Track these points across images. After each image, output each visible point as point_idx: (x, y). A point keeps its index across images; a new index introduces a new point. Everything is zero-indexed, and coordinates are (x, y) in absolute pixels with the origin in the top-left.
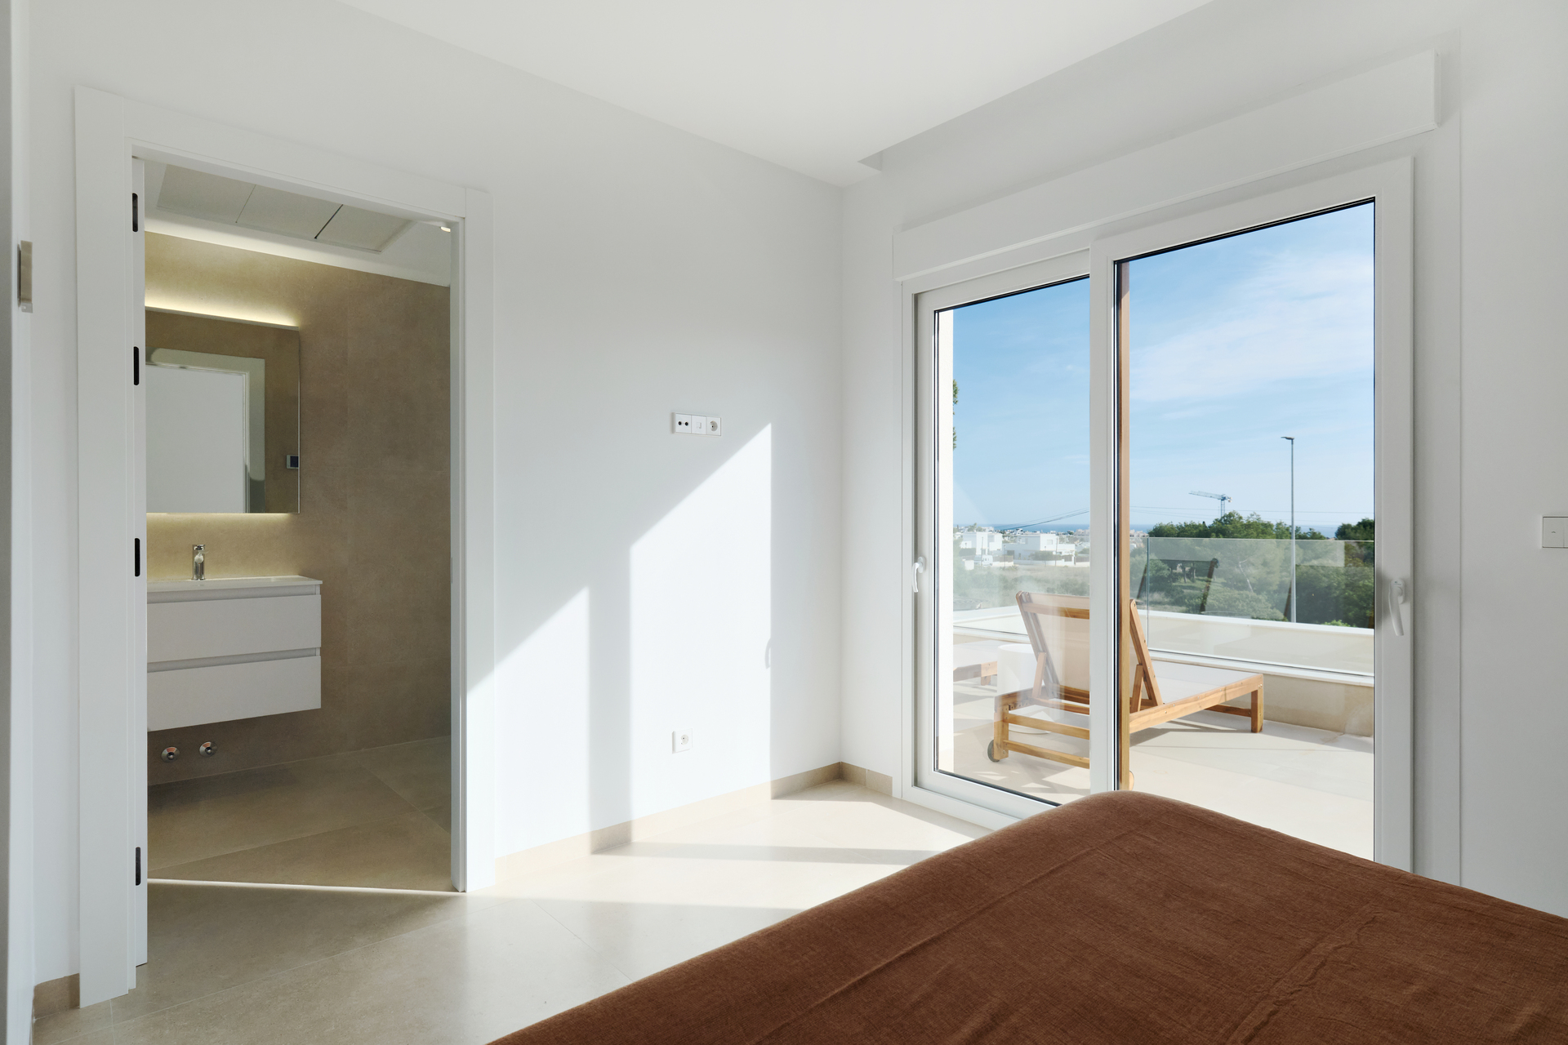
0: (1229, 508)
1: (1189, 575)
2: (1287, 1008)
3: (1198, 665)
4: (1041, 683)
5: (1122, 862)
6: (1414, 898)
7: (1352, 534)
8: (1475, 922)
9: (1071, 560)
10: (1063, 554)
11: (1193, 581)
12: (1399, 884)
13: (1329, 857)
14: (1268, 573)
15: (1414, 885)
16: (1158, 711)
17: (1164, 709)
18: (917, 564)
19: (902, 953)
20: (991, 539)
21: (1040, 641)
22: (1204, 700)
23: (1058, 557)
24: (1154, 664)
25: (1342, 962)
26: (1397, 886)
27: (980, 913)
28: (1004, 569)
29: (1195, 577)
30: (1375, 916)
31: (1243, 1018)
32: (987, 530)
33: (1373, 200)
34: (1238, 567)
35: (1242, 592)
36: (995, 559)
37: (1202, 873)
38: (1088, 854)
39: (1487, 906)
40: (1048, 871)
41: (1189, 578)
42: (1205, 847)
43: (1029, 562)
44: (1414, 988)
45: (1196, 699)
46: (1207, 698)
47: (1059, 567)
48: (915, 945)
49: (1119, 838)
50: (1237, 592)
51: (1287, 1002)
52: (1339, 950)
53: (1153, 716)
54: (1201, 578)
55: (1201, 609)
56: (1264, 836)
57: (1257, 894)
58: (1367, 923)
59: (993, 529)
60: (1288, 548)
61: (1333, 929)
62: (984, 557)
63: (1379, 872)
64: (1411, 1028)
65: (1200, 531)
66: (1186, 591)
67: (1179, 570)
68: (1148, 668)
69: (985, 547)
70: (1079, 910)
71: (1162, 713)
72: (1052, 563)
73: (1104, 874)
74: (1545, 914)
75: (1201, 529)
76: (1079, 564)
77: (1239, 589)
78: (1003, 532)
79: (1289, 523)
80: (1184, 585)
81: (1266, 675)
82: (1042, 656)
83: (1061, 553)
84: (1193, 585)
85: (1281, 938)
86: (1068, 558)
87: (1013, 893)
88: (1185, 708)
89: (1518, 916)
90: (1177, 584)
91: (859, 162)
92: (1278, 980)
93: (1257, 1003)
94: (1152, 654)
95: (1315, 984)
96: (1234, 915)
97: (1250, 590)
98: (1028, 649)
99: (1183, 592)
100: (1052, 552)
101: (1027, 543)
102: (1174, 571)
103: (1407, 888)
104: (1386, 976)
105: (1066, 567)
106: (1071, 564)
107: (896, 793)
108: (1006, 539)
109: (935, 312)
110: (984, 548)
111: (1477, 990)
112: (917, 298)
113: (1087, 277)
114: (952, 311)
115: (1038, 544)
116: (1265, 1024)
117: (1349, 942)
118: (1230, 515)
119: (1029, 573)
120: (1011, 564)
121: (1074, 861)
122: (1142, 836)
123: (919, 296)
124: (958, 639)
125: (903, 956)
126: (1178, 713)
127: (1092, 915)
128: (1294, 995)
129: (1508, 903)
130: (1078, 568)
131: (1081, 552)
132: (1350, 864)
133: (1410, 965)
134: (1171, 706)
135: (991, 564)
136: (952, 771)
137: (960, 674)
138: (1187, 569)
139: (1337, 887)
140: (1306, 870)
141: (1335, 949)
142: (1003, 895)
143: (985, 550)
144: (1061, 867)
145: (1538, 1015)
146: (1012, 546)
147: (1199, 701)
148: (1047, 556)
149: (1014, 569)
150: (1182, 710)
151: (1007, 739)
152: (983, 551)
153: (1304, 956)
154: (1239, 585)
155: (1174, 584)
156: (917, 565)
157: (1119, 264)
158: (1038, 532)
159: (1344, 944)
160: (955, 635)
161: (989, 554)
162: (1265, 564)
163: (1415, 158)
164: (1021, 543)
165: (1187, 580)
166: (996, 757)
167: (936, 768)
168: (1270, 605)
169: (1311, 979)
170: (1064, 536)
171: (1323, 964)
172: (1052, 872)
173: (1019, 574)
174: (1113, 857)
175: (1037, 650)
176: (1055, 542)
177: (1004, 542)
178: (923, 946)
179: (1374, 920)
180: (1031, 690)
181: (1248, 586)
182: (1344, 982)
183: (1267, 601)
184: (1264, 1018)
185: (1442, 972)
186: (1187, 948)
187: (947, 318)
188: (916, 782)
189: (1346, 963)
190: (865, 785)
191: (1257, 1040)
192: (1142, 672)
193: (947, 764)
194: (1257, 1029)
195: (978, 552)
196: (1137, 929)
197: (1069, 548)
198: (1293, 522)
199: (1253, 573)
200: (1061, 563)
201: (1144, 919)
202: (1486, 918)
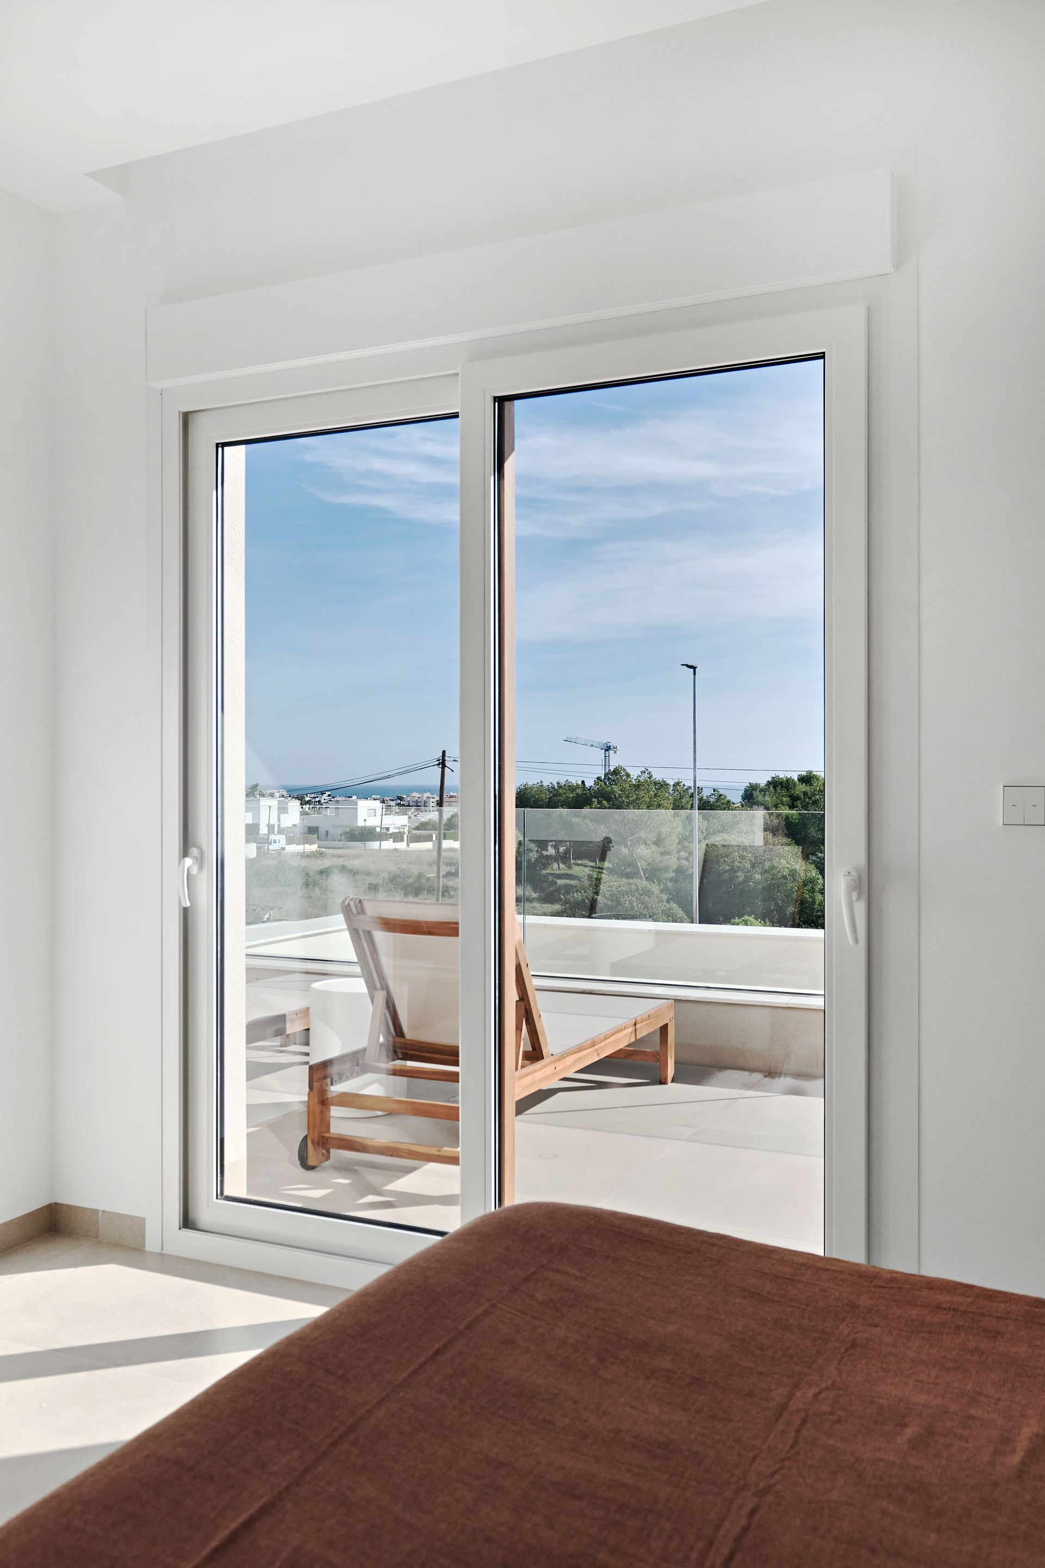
0: (615, 762)
1: (564, 858)
2: (770, 1498)
3: (591, 993)
4: (379, 1038)
5: (534, 1318)
6: (893, 1304)
7: (760, 798)
8: (961, 1323)
9: (402, 840)
10: (392, 830)
11: (570, 867)
12: (875, 1286)
13: (793, 1263)
14: (662, 854)
15: (892, 1285)
16: (545, 1066)
17: (553, 1062)
18: (186, 859)
19: (214, 1544)
20: (282, 810)
21: (377, 972)
22: (603, 1044)
23: (385, 835)
24: (539, 995)
25: (825, 1413)
26: (873, 1290)
27: (335, 1444)
28: (304, 855)
29: (572, 861)
30: (854, 1339)
31: (718, 1527)
32: (277, 795)
33: (822, 356)
34: (626, 846)
35: (631, 881)
36: (290, 841)
37: (643, 1315)
38: (486, 1313)
39: (970, 1300)
40: (431, 1353)
41: (564, 863)
42: (643, 1273)
43: (341, 844)
44: (909, 1432)
45: (593, 1044)
46: (607, 1041)
47: (385, 850)
48: (233, 1526)
49: (526, 1280)
50: (625, 881)
51: (769, 1489)
52: (820, 1397)
53: (539, 1075)
54: (579, 862)
55: (590, 910)
56: (713, 1245)
57: (715, 1334)
58: (847, 1350)
59: (285, 793)
60: (689, 819)
61: (810, 1367)
62: (272, 837)
63: (852, 1275)
64: (912, 1491)
65: (578, 794)
66: (560, 882)
67: (551, 851)
68: (532, 1004)
69: (274, 821)
70: (482, 1408)
71: (550, 1069)
72: (375, 845)
73: (512, 1342)
74: (1026, 1297)
75: (579, 791)
76: (415, 846)
77: (628, 876)
78: (300, 798)
79: (689, 783)
80: (557, 872)
81: (677, 1001)
82: (381, 996)
83: (388, 829)
84: (570, 872)
85: (750, 1394)
86: (398, 837)
87: (382, 1400)
88: (580, 1059)
89: (1002, 1305)
90: (548, 871)
91: (86, 174)
92: (754, 1459)
93: (733, 1500)
94: (537, 982)
95: (798, 1453)
96: (689, 1372)
97: (641, 878)
98: (359, 986)
99: (556, 883)
100: (375, 828)
101: (337, 815)
102: (545, 853)
103: (885, 1290)
104: (876, 1422)
105: (395, 850)
106: (402, 846)
107: (152, 1244)
108: (306, 807)
109: (217, 445)
110: (271, 822)
111: (974, 1418)
112: (186, 418)
113: (456, 416)
114: (243, 446)
115: (355, 817)
116: (745, 1530)
117: (830, 1382)
118: (616, 772)
119: (340, 862)
120: (314, 847)
121: (468, 1327)
122: (558, 1271)
123: (190, 416)
124: (254, 975)
125: (216, 1550)
126: (571, 1067)
127: (501, 1412)
128: (776, 1477)
129: (990, 1290)
130: (414, 851)
131: (417, 828)
132: (818, 1269)
133: (901, 1400)
134: (563, 1056)
135: (283, 849)
136: (243, 1195)
137: (256, 1031)
138: (562, 849)
139: (807, 1305)
140: (769, 1286)
141: (816, 1395)
142: (368, 1407)
143: (273, 826)
144: (450, 1341)
145: (1037, 1435)
146: (315, 819)
147: (597, 1047)
148: (366, 835)
149: (319, 855)
150: (575, 1063)
151: (328, 1131)
152: (271, 828)
153: (781, 1414)
154: (628, 870)
155: (544, 872)
156: (188, 862)
157: (501, 401)
158: (354, 797)
159: (824, 1386)
160: (249, 969)
161: (279, 833)
162: (658, 842)
163: (869, 307)
164: (328, 817)
165: (562, 866)
166: (311, 1161)
167: (221, 1194)
168: (665, 897)
169: (793, 1446)
170: (393, 803)
171: (804, 1422)
172: (438, 1352)
173: (326, 863)
174: (522, 1312)
175: (371, 987)
176: (379, 812)
177: (303, 813)
178: (248, 1525)
179: (854, 1344)
180: (364, 1050)
181: (638, 873)
182: (831, 1442)
183: (662, 891)
184: (743, 1522)
185: (935, 1402)
186: (635, 1437)
187: (235, 457)
188: (187, 1222)
189: (831, 1413)
190: (97, 1236)
191: (739, 1557)
192: (523, 1011)
193: (236, 1185)
194: (738, 1540)
195: (264, 830)
196: (567, 1420)
197: (398, 821)
198: (695, 782)
199: (645, 853)
200: (388, 845)
201: (575, 1402)
202: (971, 1315)
